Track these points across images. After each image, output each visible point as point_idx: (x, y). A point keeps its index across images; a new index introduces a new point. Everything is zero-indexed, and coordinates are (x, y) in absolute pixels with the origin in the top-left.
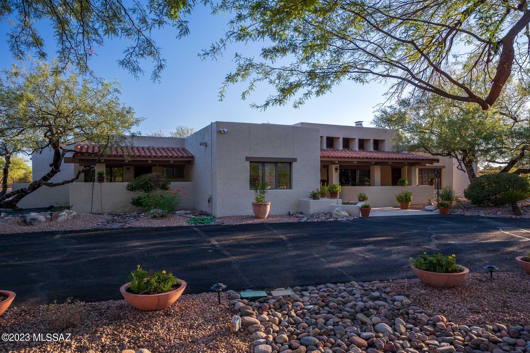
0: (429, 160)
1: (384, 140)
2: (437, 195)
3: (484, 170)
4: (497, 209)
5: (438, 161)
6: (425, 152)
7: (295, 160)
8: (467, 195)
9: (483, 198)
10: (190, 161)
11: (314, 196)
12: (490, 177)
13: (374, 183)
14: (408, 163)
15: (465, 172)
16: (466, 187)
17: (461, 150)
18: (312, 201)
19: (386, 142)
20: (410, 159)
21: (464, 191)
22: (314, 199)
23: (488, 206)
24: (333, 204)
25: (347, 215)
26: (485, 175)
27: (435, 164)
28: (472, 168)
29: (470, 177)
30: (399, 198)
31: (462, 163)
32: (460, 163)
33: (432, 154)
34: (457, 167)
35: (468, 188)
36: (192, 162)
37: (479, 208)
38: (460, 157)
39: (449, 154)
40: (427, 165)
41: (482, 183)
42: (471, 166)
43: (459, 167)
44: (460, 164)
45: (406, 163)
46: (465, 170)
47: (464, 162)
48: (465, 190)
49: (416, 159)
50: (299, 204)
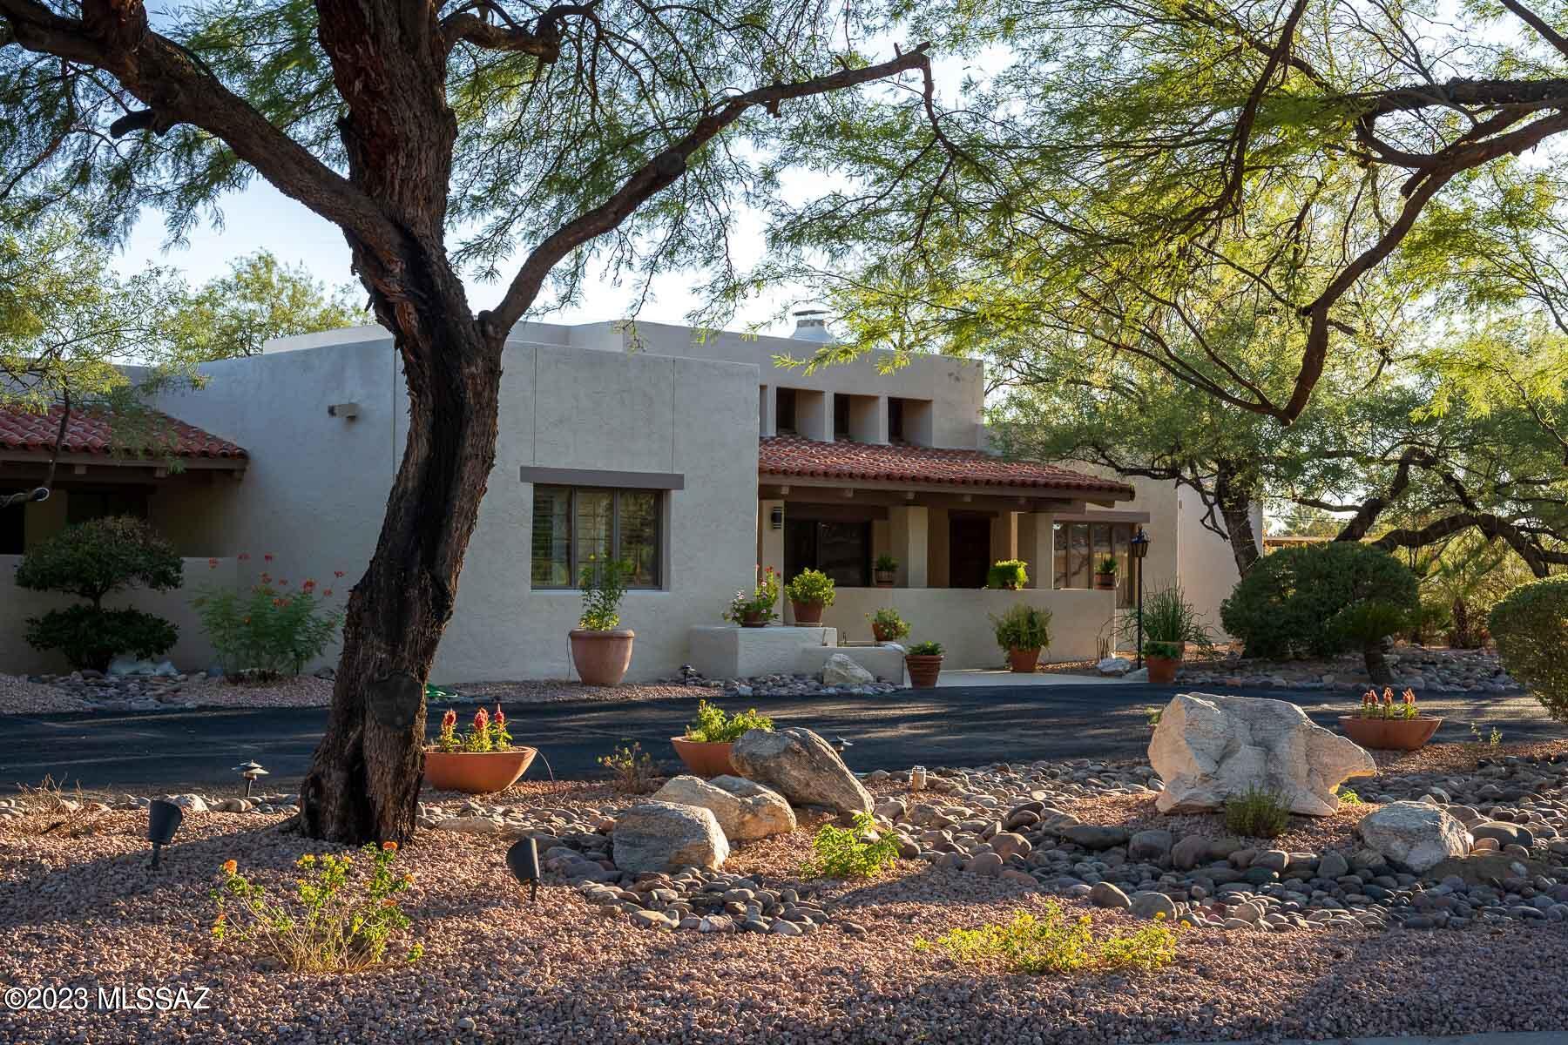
0: (1100, 488)
1: (927, 403)
2: (1134, 621)
3: (1288, 533)
4: (1321, 668)
5: (1129, 494)
6: (1094, 462)
7: (679, 481)
8: (1232, 621)
9: (1281, 627)
10: (229, 472)
11: (751, 616)
12: (1302, 557)
13: (905, 576)
14: (1029, 499)
15: (1225, 537)
16: (1229, 594)
17: (1216, 461)
18: (744, 633)
19: (936, 409)
20: (1034, 485)
21: (1223, 608)
22: (744, 626)
23: (1297, 657)
24: (809, 645)
25: (871, 678)
26: (1289, 551)
27: (1120, 506)
28: (1248, 523)
29: (1241, 557)
30: (1005, 630)
31: (1216, 507)
32: (1210, 506)
33: (1118, 469)
34: (1202, 521)
35: (1233, 597)
36: (236, 474)
37: (1269, 666)
38: (1210, 485)
39: (1173, 473)
40: (1090, 507)
41: (1277, 580)
42: (1244, 515)
43: (1208, 522)
44: (1211, 512)
45: (1022, 501)
46: (1225, 530)
47: (1221, 506)
48: (1226, 601)
49: (1057, 486)
50: (690, 643)
